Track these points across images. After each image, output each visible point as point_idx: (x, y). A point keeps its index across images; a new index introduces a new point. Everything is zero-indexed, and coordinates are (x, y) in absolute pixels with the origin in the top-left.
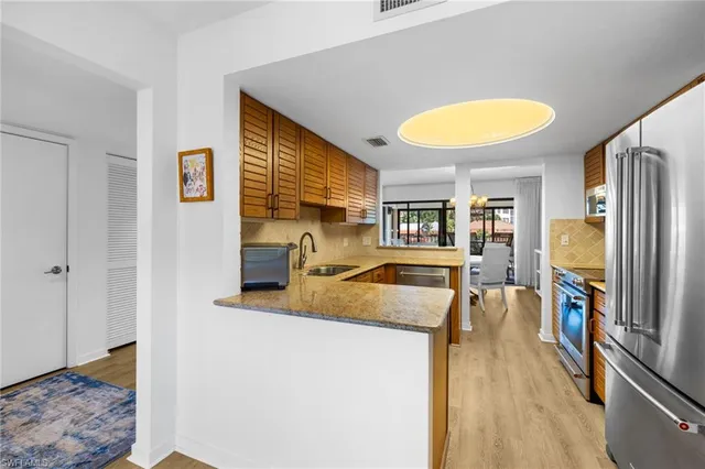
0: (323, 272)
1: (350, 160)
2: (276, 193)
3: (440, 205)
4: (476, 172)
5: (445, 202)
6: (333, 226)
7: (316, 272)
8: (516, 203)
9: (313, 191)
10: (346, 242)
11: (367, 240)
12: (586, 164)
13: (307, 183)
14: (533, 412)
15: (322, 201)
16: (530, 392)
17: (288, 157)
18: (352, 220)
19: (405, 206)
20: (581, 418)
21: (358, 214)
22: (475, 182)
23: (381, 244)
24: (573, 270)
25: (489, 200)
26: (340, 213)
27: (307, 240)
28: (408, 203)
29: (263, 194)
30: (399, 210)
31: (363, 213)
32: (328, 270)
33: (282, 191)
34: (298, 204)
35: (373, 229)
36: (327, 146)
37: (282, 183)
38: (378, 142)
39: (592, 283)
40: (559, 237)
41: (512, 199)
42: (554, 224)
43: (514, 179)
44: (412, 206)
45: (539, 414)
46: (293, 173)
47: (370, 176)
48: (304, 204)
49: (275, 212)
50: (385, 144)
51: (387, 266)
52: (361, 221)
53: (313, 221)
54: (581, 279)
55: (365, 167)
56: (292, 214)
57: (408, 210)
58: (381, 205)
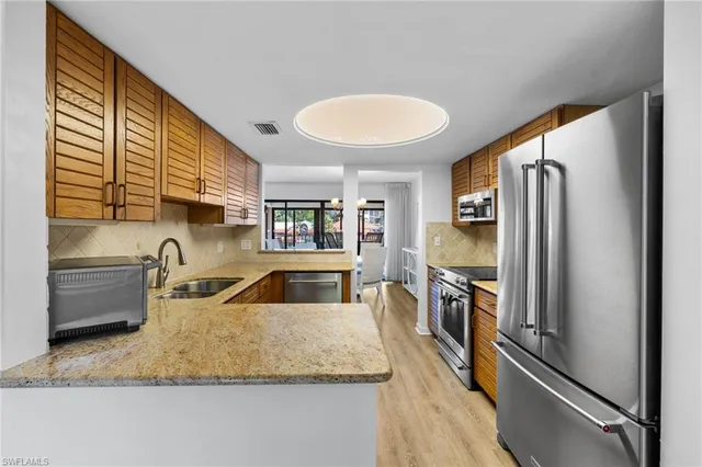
0: (192, 290)
1: (229, 148)
2: (121, 180)
3: (318, 205)
4: (363, 174)
5: (323, 202)
6: (205, 228)
7: (183, 291)
8: (386, 207)
9: (181, 182)
10: (221, 246)
11: (246, 244)
12: (453, 174)
13: (171, 170)
14: (433, 415)
15: (195, 197)
16: (425, 392)
17: (142, 131)
18: (232, 220)
19: (282, 205)
20: (470, 410)
21: (239, 214)
22: (363, 184)
23: (263, 248)
24: (451, 269)
25: (368, 202)
26: (216, 212)
27: (170, 249)
28: (286, 201)
29: (98, 182)
30: (274, 209)
31: (244, 213)
32: (199, 286)
33: (130, 178)
34: (158, 199)
35: (254, 231)
36: (201, 125)
37: (130, 167)
38: (269, 129)
39: (474, 283)
40: (433, 238)
41: (383, 202)
42: (430, 226)
43: (384, 184)
44: (290, 205)
45: (438, 416)
46: (149, 154)
47: (252, 169)
48: (165, 200)
49: (120, 211)
50: (277, 132)
51: (273, 274)
52: (241, 222)
53: (177, 222)
54: (463, 279)
55: (246, 158)
56: (149, 214)
57: (286, 209)
58: (264, 204)
